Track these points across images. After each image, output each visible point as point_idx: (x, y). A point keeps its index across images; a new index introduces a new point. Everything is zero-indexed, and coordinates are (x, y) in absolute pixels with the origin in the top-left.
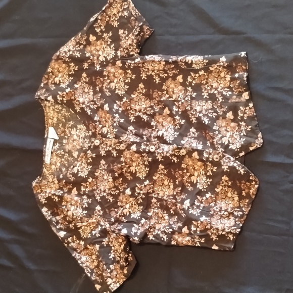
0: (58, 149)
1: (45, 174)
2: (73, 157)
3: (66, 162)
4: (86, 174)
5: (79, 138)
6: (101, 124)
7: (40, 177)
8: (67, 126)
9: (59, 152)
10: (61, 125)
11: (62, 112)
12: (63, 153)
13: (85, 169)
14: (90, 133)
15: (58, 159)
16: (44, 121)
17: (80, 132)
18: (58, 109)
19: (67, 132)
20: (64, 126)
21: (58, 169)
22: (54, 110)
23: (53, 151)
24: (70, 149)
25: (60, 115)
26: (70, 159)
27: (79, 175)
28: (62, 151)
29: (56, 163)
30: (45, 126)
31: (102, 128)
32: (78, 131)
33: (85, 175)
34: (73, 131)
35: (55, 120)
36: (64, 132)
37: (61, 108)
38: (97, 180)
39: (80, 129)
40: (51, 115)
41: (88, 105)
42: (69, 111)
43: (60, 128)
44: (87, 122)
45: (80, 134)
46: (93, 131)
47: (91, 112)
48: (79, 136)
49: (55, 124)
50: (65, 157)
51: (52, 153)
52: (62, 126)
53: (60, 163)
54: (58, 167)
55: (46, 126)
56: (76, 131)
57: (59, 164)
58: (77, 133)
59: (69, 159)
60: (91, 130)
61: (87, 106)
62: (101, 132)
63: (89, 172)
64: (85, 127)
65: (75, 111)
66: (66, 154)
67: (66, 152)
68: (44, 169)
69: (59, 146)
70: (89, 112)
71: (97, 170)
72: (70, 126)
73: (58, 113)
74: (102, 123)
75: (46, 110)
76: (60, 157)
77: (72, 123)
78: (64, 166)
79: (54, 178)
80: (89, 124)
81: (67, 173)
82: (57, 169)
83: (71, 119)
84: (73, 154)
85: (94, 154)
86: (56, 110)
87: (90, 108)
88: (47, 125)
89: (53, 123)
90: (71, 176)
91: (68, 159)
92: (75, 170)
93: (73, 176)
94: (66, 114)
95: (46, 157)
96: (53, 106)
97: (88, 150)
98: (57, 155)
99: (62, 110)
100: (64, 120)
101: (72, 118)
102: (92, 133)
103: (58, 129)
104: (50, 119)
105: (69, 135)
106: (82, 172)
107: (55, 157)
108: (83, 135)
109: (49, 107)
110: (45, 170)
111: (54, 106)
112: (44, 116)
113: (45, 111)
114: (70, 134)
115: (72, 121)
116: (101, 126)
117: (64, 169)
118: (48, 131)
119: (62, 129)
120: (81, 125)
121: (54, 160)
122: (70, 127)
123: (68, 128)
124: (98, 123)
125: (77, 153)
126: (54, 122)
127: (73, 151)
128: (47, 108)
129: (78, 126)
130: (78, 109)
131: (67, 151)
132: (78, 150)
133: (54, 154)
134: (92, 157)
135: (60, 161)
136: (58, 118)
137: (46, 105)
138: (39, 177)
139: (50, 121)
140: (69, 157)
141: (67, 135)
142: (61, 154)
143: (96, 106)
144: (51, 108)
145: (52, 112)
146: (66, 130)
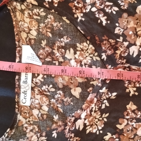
0: (43, 84)
1: (20, 125)
2: (71, 96)
3: (59, 106)
4: (100, 128)
5: (81, 65)
6: (126, 41)
7: (11, 130)
8: (58, 44)
9: (44, 88)
10: (44, 43)
11: (46, 21)
12: (53, 90)
13: (97, 120)
14: (104, 56)
15: (44, 99)
16: (14, 36)
17: (81, 55)
18: (39, 15)
19: (58, 54)
20: (51, 44)
21: (45, 117)
22: (30, 17)
23: (33, 86)
24: (65, 84)
25: (42, 25)
26: (67, 99)
27: (88, 132)
28: (51, 86)
29: (41, 106)
30: (16, 45)
31: (128, 47)
32: (78, 53)
33: (99, 130)
34: (69, 55)
35: (34, 33)
36: (51, 54)
37: (43, 14)
38: (121, 137)
39: (82, 50)
40: (26, 25)
41: (102, 7)
42: (61, 20)
43: (44, 49)
44: (97, 38)
45: (81, 59)
46: (109, 52)
47: (107, 20)
48: (81, 62)
49: (33, 41)
50: (56, 97)
51: (33, 89)
52: (46, 45)
53: (49, 105)
54: (46, 113)
55: (17, 43)
56: (75, 53)
57: (45, 108)
58: (77, 56)
59: (65, 100)
60: (105, 52)
61: (100, 10)
62: (126, 54)
63: (105, 123)
64: (91, 46)
65: (73, 20)
66: (58, 92)
67: (59, 89)
68: (19, 115)
69: (43, 78)
70: (104, 20)
71: (120, 121)
72: (63, 44)
73: (39, 22)
74: (128, 39)
75: (15, 16)
76: (47, 96)
77: (65, 40)
78: (57, 111)
79: (41, 136)
80: (102, 41)
81: (65, 129)
82: (42, 115)
83: (64, 33)
84: (72, 92)
85: (115, 94)
86: (35, 17)
87: (106, 14)
88: (19, 42)
89: (30, 39)
90: (73, 135)
91: (63, 101)
92: (80, 124)
93: (75, 136)
94: (55, 25)
95: (22, 95)
96: (29, 9)
97: (101, 88)
98: (41, 93)
99: (46, 17)
100: (50, 35)
101: (67, 32)
102: (108, 56)
103: (39, 49)
104: (24, 31)
105: (61, 60)
106: (91, 126)
107: (38, 97)
108: (88, 60)
109: (22, 11)
110: (20, 117)
111: (32, 10)
112: (13, 27)
113: (14, 19)
114: (64, 58)
115: (65, 37)
116: (126, 44)
117: (56, 118)
118: (20, 51)
119: (47, 49)
120: (85, 44)
121: (37, 102)
122: (62, 47)
123: (59, 48)
124: (121, 38)
125: (79, 90)
126: (32, 37)
127: (71, 86)
128: (18, 14)
129: (78, 45)
130: (79, 16)
131: (61, 86)
132: (80, 85)
133: (36, 90)
134: (108, 99)
135: (47, 103)
136: (38, 30)
137: (15, 8)
138: (9, 130)
139: (24, 35)
140: (65, 96)
141: (58, 60)
142: (49, 91)
143: (116, 9)
144: (26, 13)
145: (28, 20)
146: (55, 51)
